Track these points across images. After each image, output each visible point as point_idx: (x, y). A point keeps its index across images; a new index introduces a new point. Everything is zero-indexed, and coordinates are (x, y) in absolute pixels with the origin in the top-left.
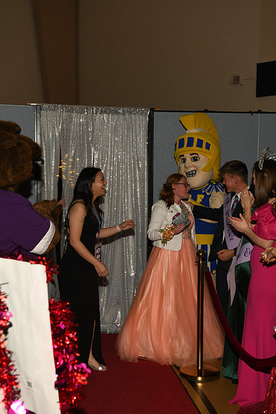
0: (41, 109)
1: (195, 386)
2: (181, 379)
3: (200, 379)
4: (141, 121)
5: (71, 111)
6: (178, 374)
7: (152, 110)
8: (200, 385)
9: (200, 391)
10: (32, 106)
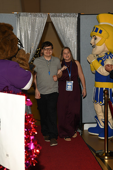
0: (19, 16)
1: (104, 162)
2: (96, 157)
3: (106, 157)
4: (73, 20)
5: (36, 16)
6: (95, 154)
7: (79, 14)
8: (106, 161)
9: (106, 164)
10: (15, 14)
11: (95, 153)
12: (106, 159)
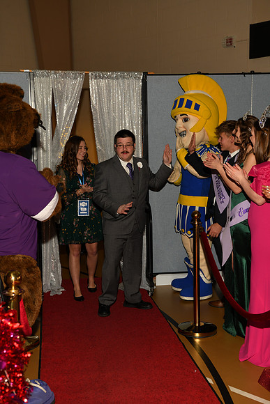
0: (34, 76)
3: (197, 335)
8: (197, 341)
9: (197, 346)
10: (26, 72)
11: (177, 327)
12: (196, 338)
